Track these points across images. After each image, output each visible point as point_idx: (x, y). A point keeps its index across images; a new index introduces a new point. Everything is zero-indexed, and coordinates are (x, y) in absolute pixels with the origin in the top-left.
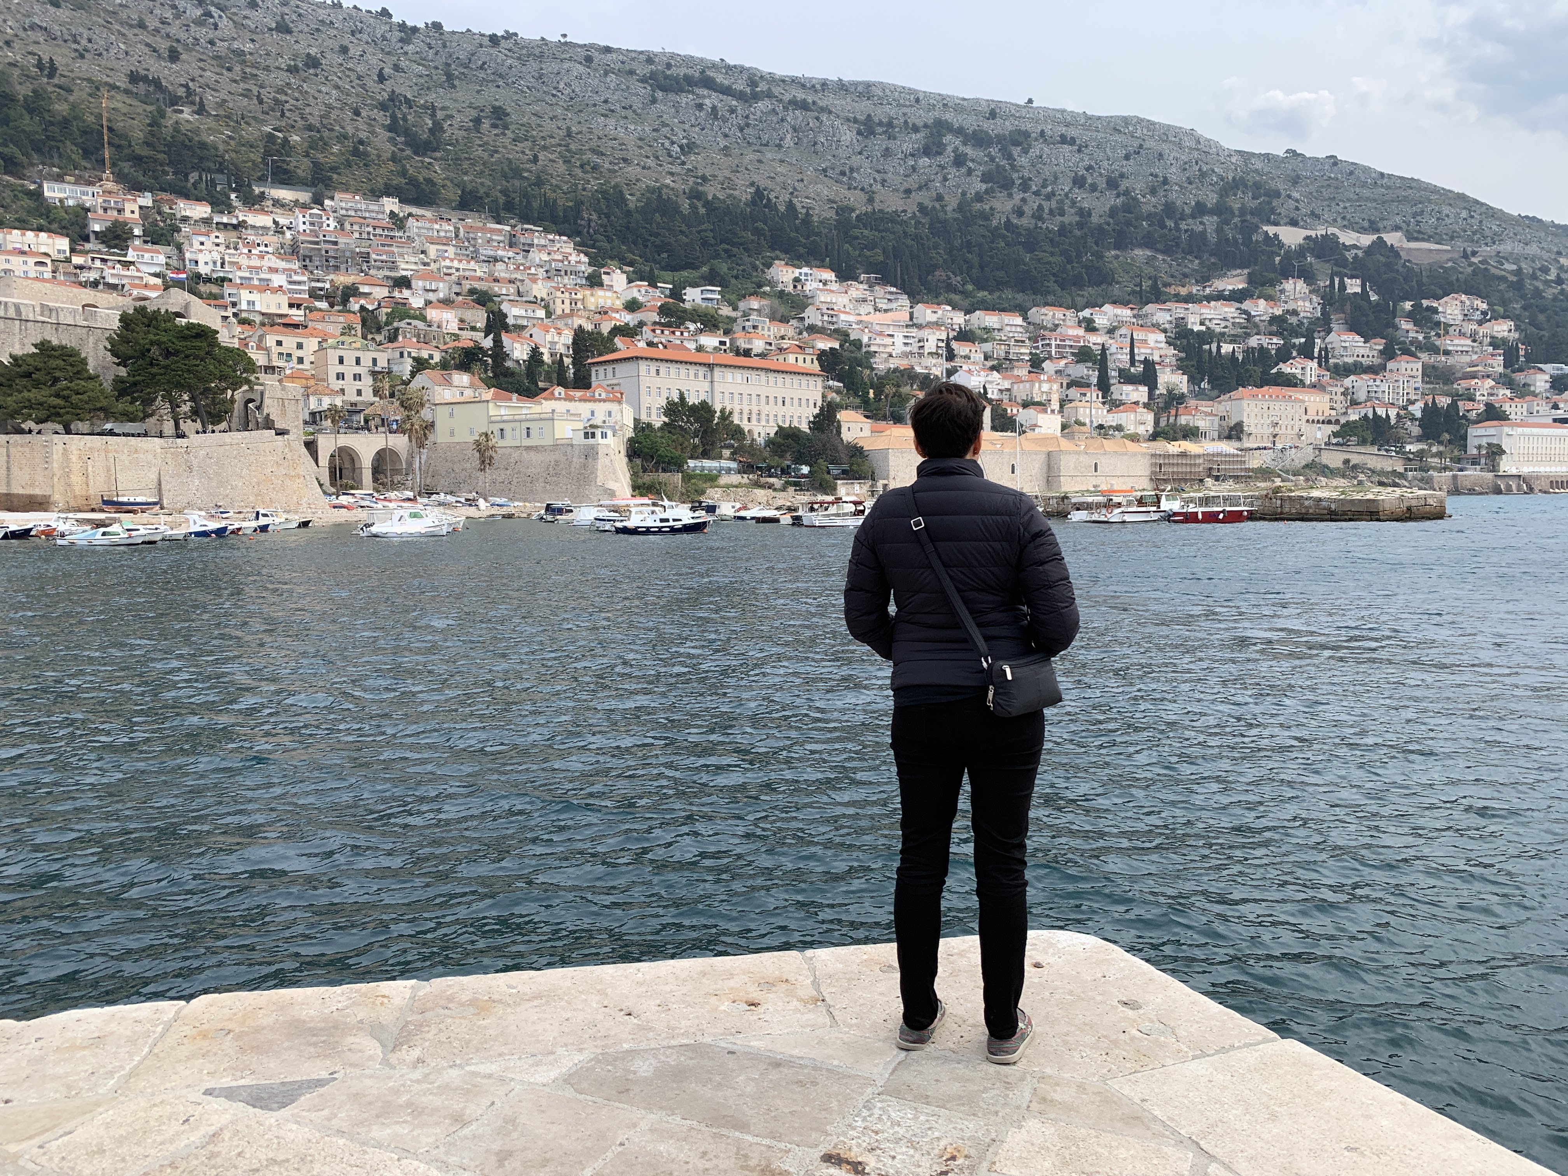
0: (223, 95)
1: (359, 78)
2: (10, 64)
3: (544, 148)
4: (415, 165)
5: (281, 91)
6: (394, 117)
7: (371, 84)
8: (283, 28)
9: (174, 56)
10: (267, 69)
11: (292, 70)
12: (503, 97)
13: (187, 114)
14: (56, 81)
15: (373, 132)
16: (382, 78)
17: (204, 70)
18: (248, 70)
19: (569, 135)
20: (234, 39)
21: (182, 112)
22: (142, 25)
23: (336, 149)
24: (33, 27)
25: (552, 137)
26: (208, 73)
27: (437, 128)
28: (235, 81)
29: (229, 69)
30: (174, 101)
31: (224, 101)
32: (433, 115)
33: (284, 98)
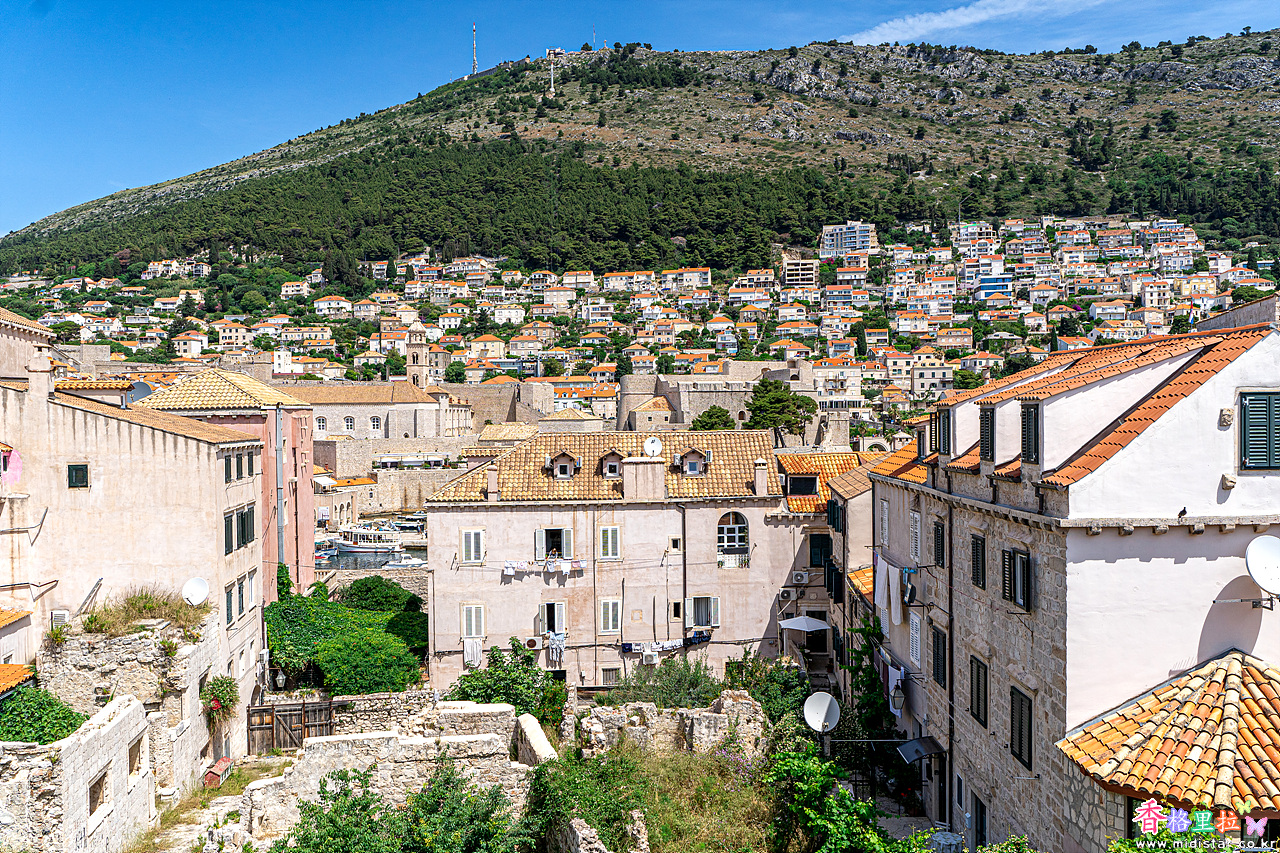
0: (948, 155)
1: (1056, 113)
2: (822, 166)
3: (1204, 141)
4: (1082, 181)
5: (992, 141)
6: (1074, 143)
7: (1063, 115)
8: (1001, 90)
9: (920, 135)
10: (985, 125)
11: (1002, 121)
12: (1176, 100)
13: (922, 176)
14: (846, 171)
15: (1056, 159)
16: (1073, 110)
17: (940, 138)
18: (971, 130)
19: (1232, 124)
20: (965, 108)
21: (919, 174)
22: (905, 115)
23: (1021, 179)
24: (840, 136)
25: (1215, 129)
26: (943, 140)
27: (1109, 143)
28: (960, 141)
29: (958, 133)
30: (913, 169)
31: (950, 159)
32: (1111, 131)
33: (992, 145)
